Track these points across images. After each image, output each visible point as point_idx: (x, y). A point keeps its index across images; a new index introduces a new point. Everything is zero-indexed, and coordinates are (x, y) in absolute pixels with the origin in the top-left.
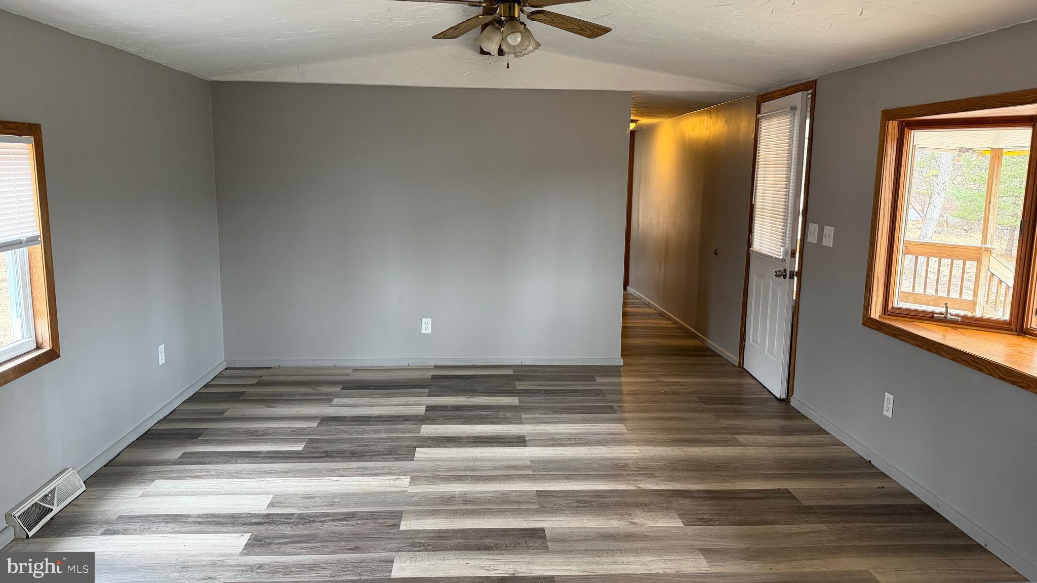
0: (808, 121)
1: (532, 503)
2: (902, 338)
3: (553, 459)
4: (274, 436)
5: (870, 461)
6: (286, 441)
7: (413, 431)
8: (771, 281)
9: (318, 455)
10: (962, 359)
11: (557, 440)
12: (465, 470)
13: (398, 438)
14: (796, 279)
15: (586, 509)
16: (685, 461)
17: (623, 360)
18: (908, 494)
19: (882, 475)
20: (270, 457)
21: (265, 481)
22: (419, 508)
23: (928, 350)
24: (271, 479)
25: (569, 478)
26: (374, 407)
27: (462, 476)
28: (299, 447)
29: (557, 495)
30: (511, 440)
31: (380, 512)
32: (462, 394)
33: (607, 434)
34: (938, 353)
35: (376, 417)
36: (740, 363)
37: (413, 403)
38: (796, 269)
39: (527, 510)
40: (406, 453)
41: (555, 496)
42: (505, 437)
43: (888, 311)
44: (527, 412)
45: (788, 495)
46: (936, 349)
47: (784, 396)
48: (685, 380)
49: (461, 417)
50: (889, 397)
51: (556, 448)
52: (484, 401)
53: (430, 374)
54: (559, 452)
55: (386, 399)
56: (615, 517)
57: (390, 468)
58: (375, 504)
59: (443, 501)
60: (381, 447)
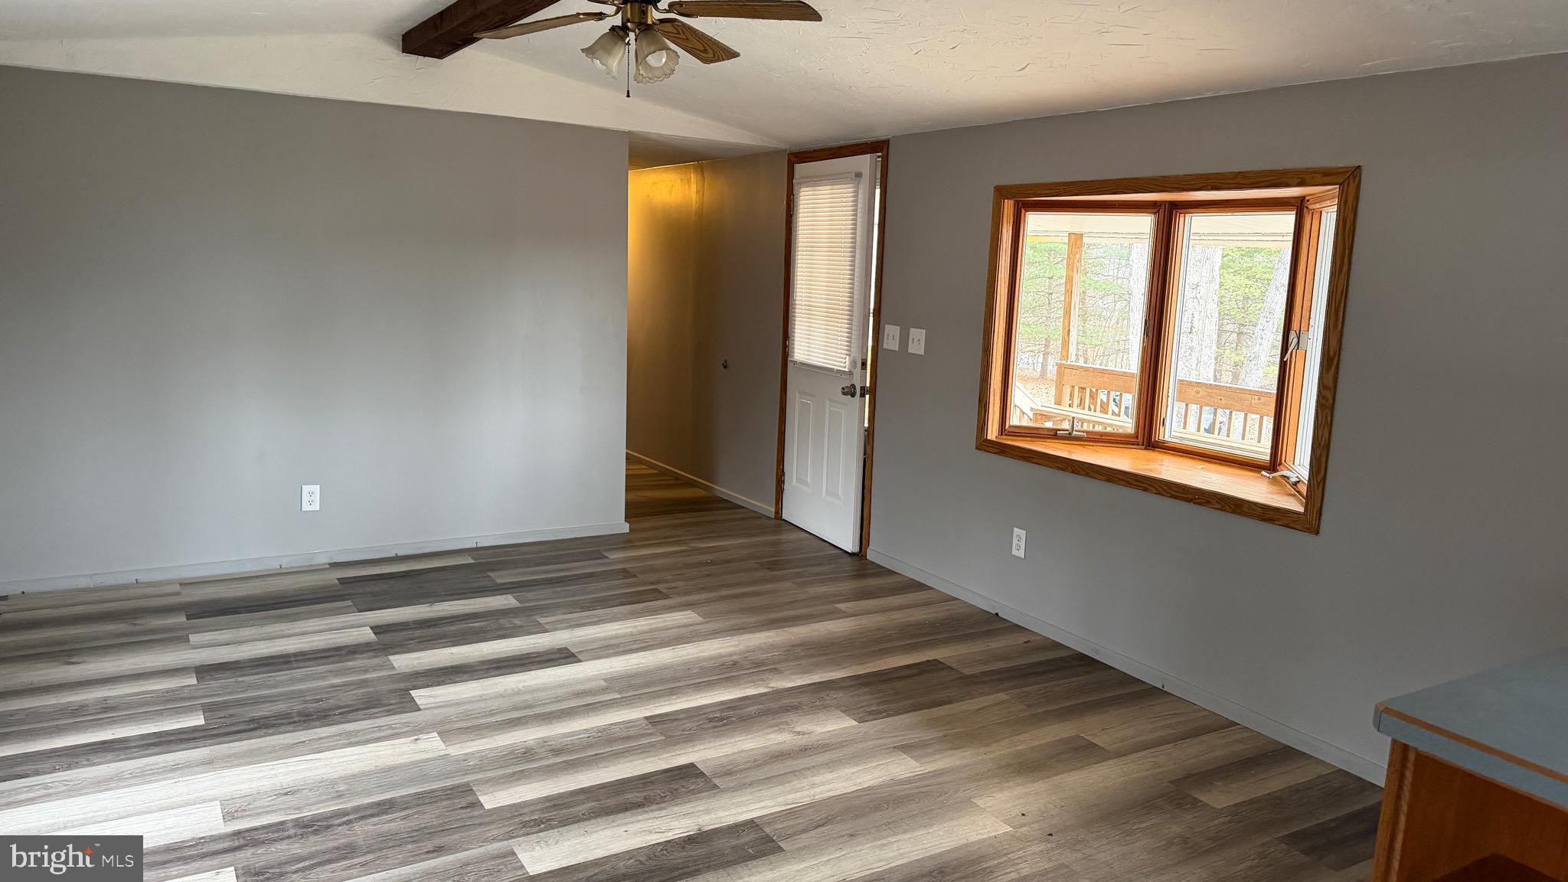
0: (878, 191)
1: (651, 734)
2: (1035, 460)
3: (634, 671)
4: (125, 709)
5: (997, 614)
6: (159, 714)
7: (381, 667)
8: (828, 402)
9: (243, 727)
10: (1119, 479)
11: (618, 645)
12: (516, 708)
13: (365, 681)
14: (867, 396)
15: (728, 727)
16: (801, 645)
17: (628, 525)
18: (1057, 645)
19: (1016, 628)
20: (155, 745)
21: (181, 784)
22: (490, 774)
23: (1073, 472)
24: (193, 777)
25: (673, 692)
26: (276, 640)
27: (519, 718)
28: (198, 720)
29: (676, 717)
30: (553, 656)
31: (432, 791)
32: (415, 602)
33: (679, 627)
34: (1087, 475)
35: (295, 655)
36: (777, 512)
37: (341, 625)
38: (868, 385)
39: (652, 745)
40: (397, 701)
41: (676, 720)
42: (539, 654)
43: (1005, 430)
44: (545, 613)
45: (942, 666)
46: (1084, 470)
47: (856, 550)
48: (728, 543)
49: (444, 636)
50: (1020, 534)
51: (628, 657)
52: (461, 608)
53: (334, 576)
54: (635, 661)
55: (289, 625)
56: (770, 730)
57: (390, 727)
58: (412, 781)
59: (518, 757)
60: (348, 698)
